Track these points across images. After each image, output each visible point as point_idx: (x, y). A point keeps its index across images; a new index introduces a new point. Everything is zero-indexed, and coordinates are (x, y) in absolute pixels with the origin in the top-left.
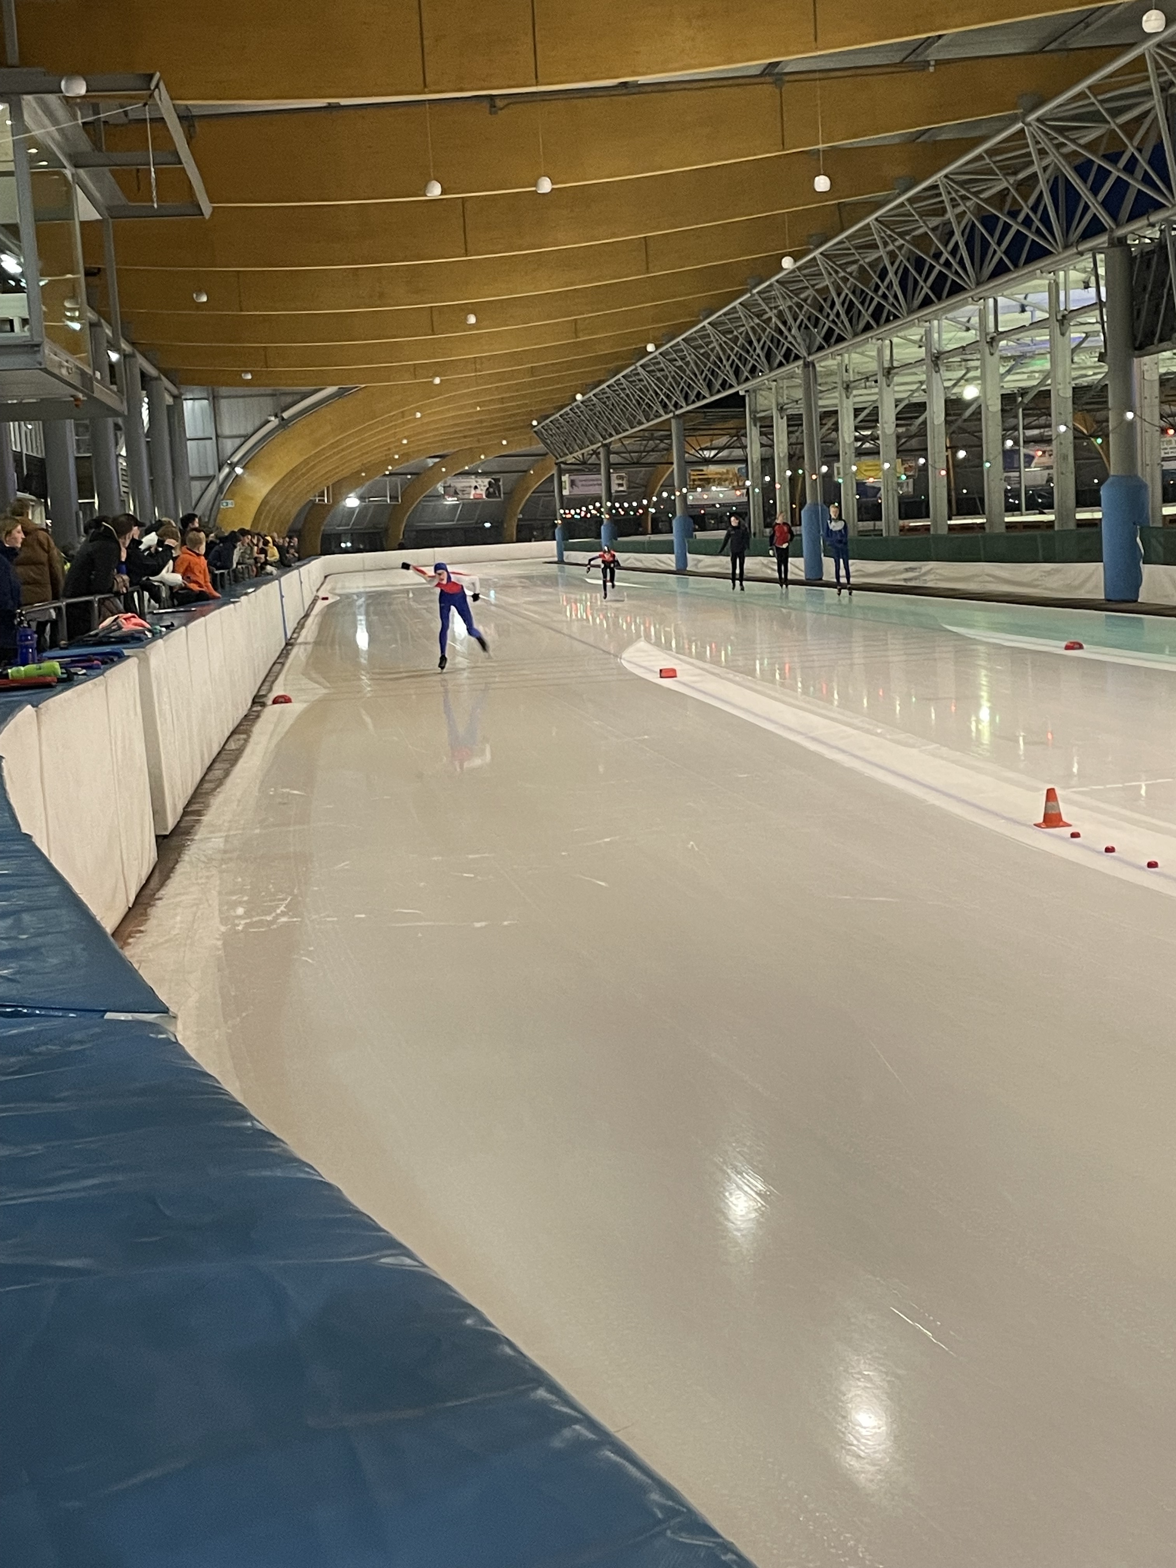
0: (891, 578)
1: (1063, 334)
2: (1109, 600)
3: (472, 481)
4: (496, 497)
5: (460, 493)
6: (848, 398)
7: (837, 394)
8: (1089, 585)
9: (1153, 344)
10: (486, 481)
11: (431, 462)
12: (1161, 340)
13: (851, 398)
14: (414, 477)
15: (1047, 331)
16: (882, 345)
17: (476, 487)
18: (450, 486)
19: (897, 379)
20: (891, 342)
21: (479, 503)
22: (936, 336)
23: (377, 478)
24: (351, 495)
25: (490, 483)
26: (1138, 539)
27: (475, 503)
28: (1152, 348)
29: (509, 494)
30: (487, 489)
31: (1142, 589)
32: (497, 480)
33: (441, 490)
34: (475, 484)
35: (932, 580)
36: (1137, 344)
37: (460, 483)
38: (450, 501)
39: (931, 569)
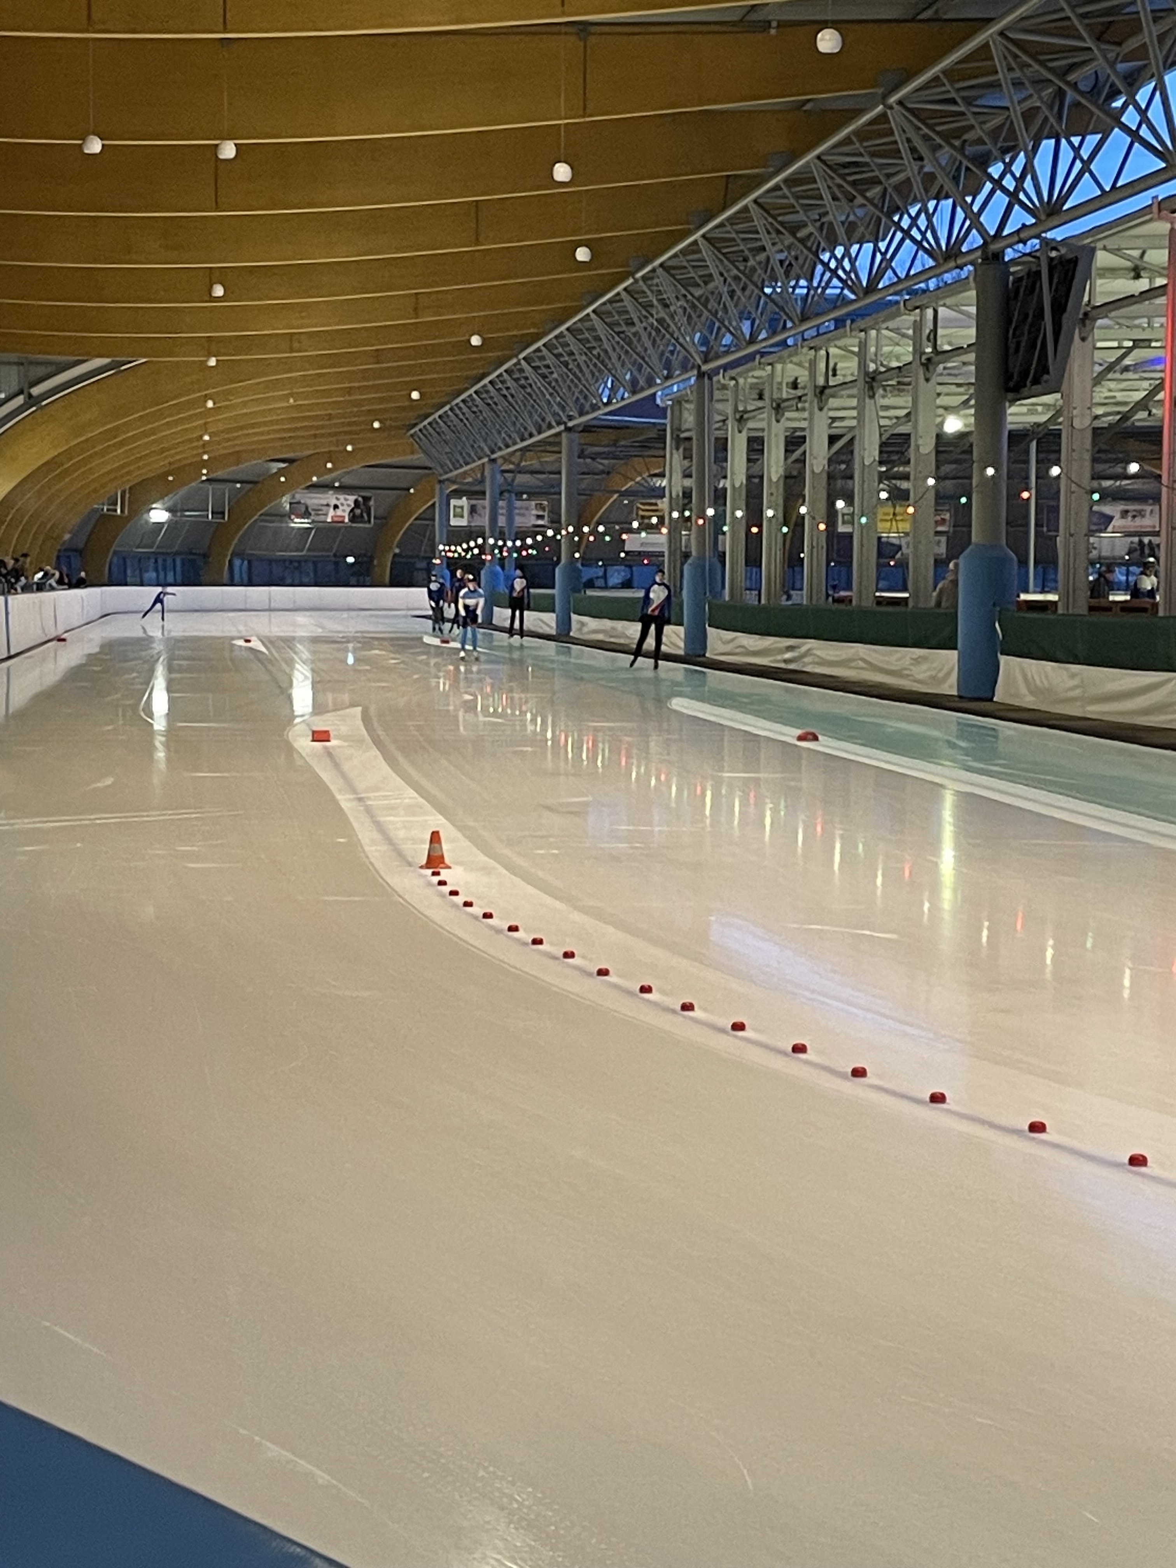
0: (772, 658)
2: (960, 697)
3: (331, 498)
4: (365, 522)
5: (313, 513)
6: (778, 421)
7: (765, 416)
8: (952, 678)
9: (1025, 386)
10: (352, 498)
11: (276, 466)
12: (1036, 381)
13: (782, 420)
14: (250, 486)
16: (815, 356)
17: (336, 507)
18: (299, 503)
19: (833, 402)
20: (828, 354)
21: (340, 528)
22: (873, 349)
23: (193, 484)
24: (154, 506)
25: (356, 502)
26: (997, 625)
27: (335, 528)
28: (1025, 391)
29: (384, 520)
30: (352, 511)
31: (998, 686)
32: (366, 499)
33: (288, 506)
34: (333, 502)
35: (810, 663)
36: (1009, 384)
37: (314, 500)
38: (299, 523)
39: (809, 650)
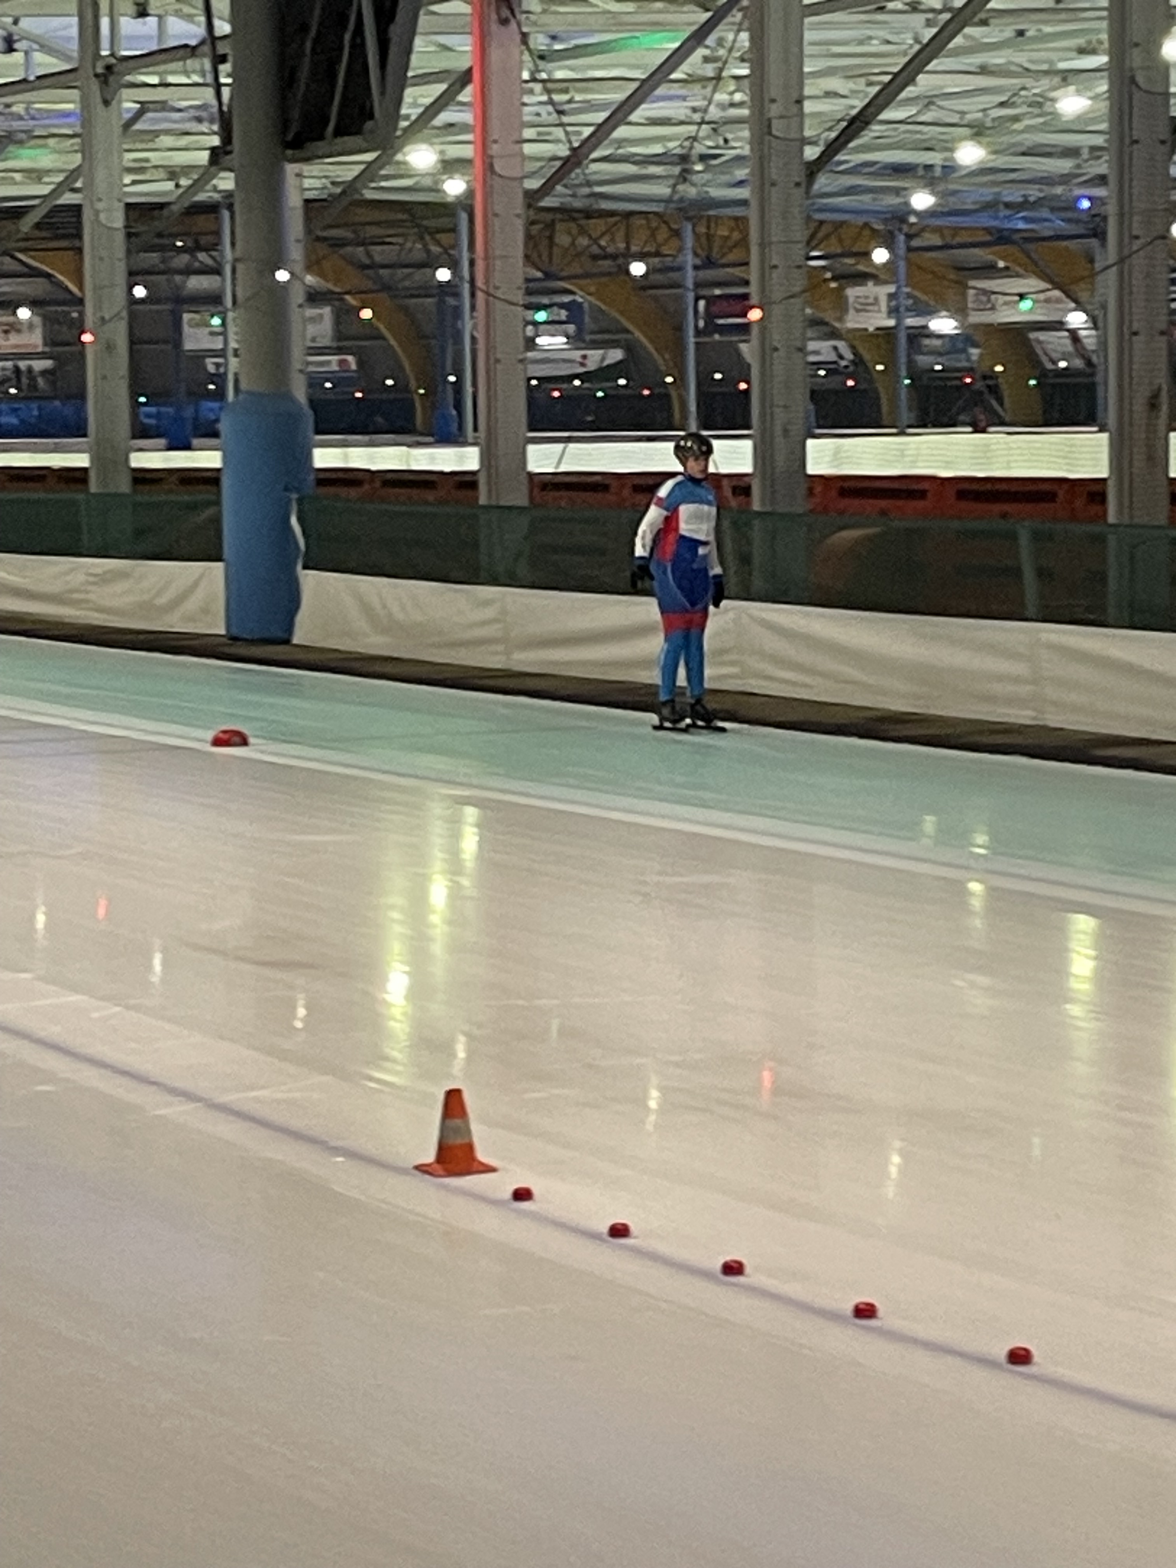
1: (106, 103)
2: (235, 639)
8: (191, 605)
9: (321, 137)
12: (340, 132)
15: (75, 94)
26: (294, 521)
28: (321, 146)
31: (302, 619)
36: (290, 137)
